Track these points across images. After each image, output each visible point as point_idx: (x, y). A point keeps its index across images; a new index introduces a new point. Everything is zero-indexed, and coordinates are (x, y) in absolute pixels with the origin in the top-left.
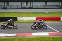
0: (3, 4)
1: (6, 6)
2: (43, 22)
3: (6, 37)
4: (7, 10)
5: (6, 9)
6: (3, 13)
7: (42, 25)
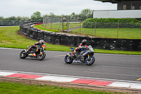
2: (88, 49)
7: (84, 55)
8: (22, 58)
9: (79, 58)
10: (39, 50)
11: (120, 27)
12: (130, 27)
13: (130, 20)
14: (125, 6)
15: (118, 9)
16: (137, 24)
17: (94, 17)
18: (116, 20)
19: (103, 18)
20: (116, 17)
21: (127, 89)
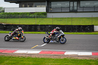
0: (72, 5)
1: (76, 8)
3: (77, 57)
4: (78, 14)
5: (76, 12)
6: (72, 18)
7: (58, 37)
8: (6, 41)
9: (55, 39)
10: (20, 34)
11: (21, 18)
12: (27, 17)
13: (27, 13)
14: (23, 5)
15: (20, 7)
16: (31, 15)
17: (5, 12)
18: (19, 14)
19: (11, 12)
20: (18, 12)
21: (25, 54)
